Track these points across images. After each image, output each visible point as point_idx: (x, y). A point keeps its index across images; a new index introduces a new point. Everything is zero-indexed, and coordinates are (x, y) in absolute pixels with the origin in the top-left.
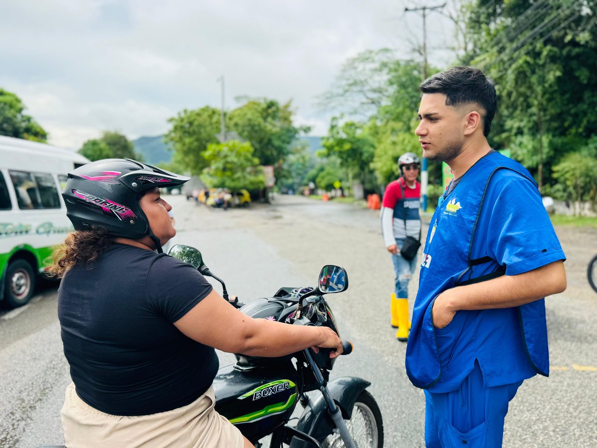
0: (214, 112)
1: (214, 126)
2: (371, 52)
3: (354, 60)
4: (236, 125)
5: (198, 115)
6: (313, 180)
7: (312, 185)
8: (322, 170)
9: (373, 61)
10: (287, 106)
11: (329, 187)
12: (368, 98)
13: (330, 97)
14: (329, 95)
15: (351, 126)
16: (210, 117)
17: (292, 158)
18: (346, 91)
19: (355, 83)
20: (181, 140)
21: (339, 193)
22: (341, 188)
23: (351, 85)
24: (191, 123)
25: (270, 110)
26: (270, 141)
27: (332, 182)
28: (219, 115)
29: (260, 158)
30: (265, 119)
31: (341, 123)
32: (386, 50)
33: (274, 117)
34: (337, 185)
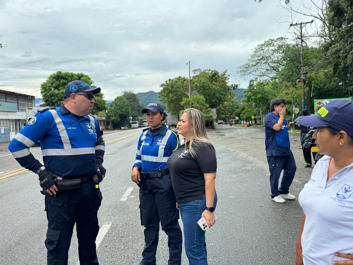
0: (185, 80)
1: (185, 87)
2: (272, 40)
3: (263, 45)
4: (196, 86)
5: (176, 82)
6: (238, 115)
7: (237, 118)
8: (243, 109)
9: (274, 45)
10: (224, 74)
11: (248, 119)
12: (270, 67)
13: (248, 67)
14: (247, 66)
15: (261, 84)
16: (183, 82)
17: (226, 103)
18: (257, 63)
19: (263, 58)
20: (167, 96)
21: (254, 122)
22: (255, 119)
23: (260, 60)
24: (172, 87)
25: (214, 77)
26: (214, 94)
27: (250, 116)
28: (188, 81)
29: (209, 104)
30: (211, 82)
31: (255, 83)
32: (282, 38)
33: (216, 81)
34: (253, 117)
